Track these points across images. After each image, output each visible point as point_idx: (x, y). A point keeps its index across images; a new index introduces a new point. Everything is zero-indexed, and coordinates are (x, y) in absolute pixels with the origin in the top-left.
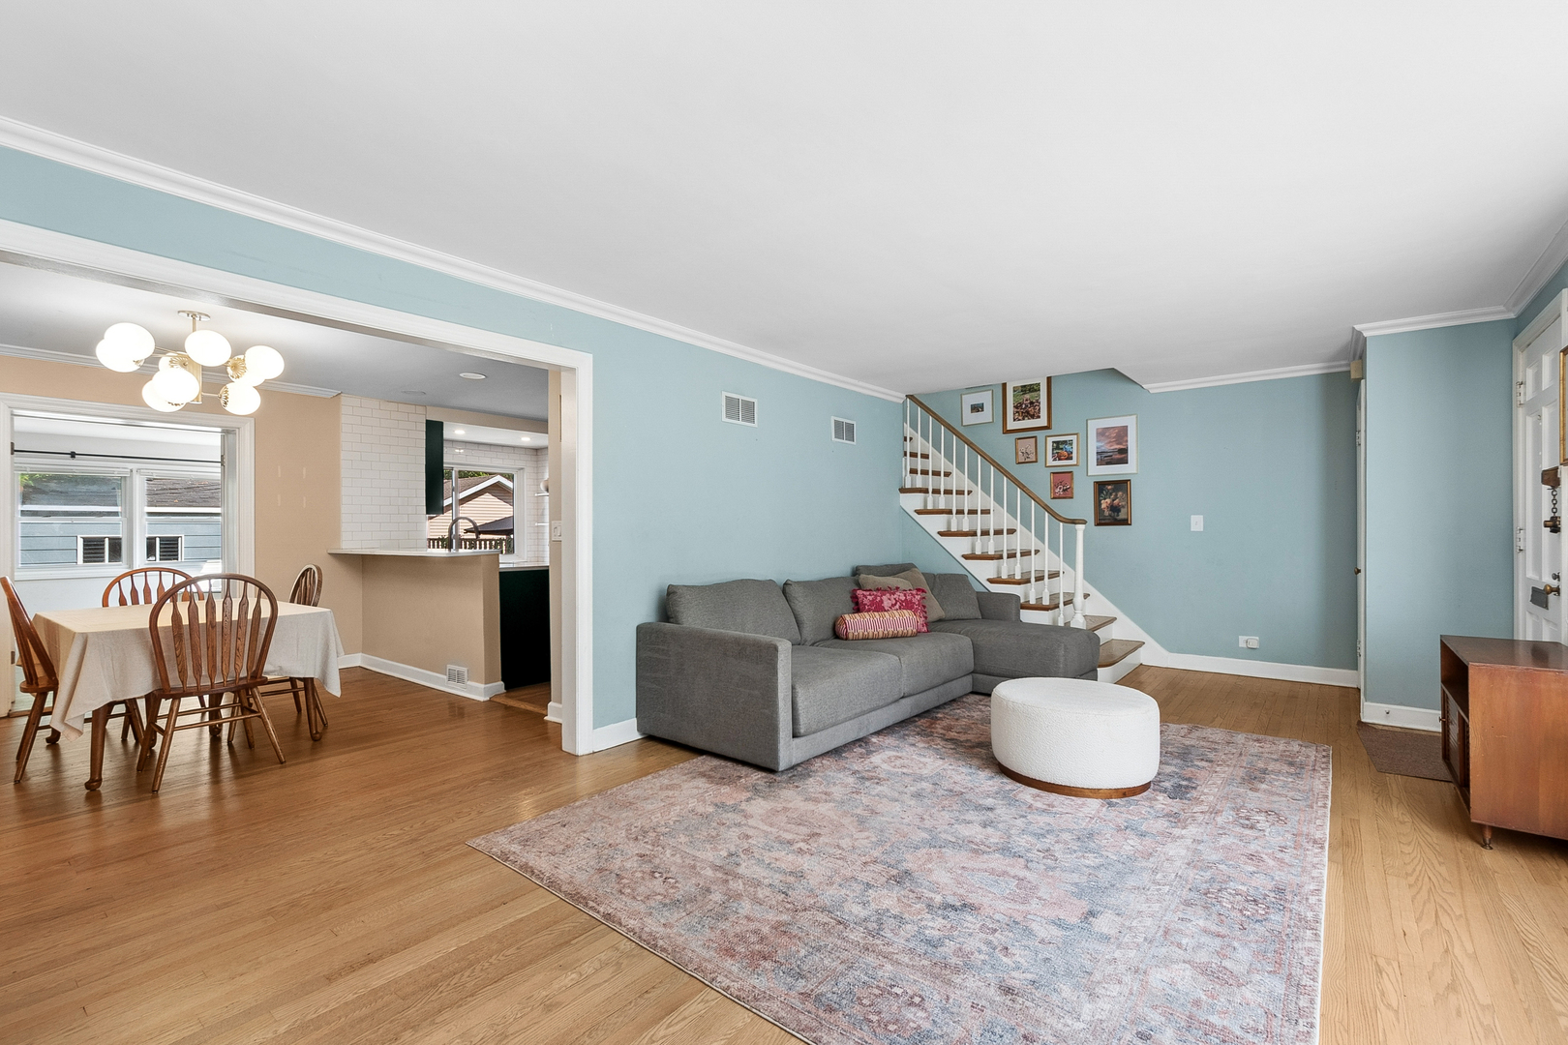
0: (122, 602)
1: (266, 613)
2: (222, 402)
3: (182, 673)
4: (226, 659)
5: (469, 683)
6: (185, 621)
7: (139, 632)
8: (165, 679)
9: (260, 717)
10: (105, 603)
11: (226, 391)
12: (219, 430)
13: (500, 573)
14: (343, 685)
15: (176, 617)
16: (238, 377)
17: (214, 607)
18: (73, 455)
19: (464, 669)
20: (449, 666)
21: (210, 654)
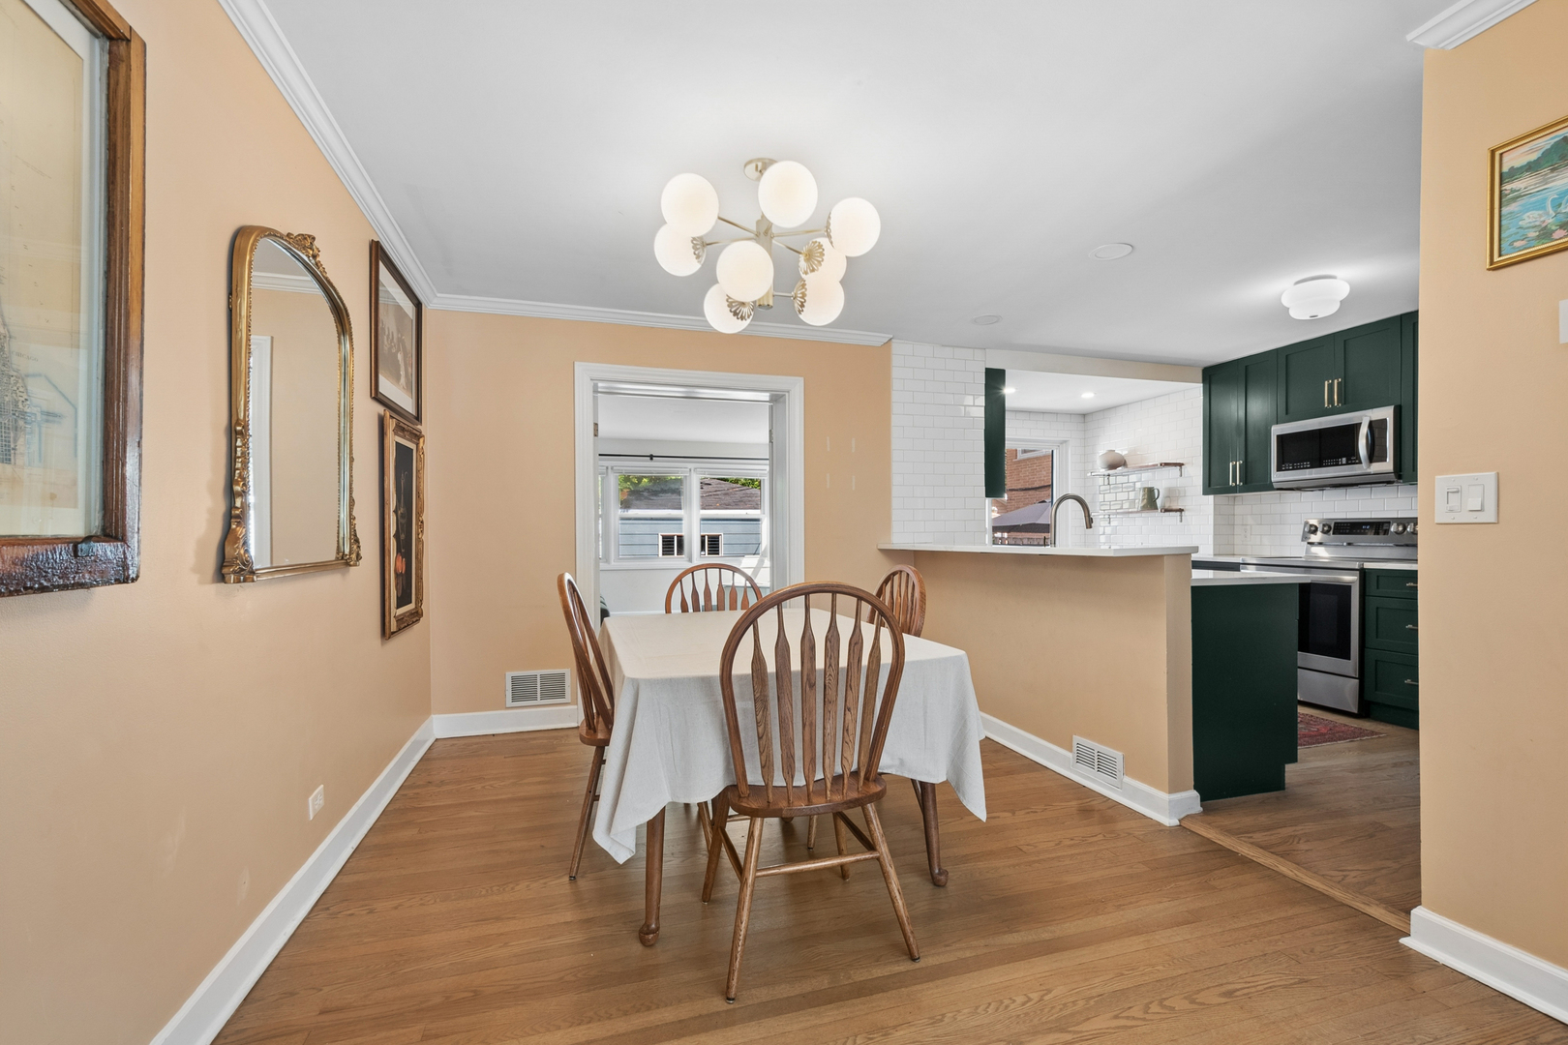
0: (684, 609)
1: (887, 657)
2: (797, 306)
3: (766, 767)
4: (829, 747)
5: (1127, 779)
6: (771, 667)
7: (705, 681)
8: (741, 774)
9: (878, 859)
10: (668, 610)
11: (804, 286)
12: (765, 396)
13: (1194, 589)
14: (989, 798)
15: (758, 660)
16: (813, 270)
17: (813, 648)
18: (651, 457)
19: (1118, 755)
20: (1077, 739)
21: (807, 738)
